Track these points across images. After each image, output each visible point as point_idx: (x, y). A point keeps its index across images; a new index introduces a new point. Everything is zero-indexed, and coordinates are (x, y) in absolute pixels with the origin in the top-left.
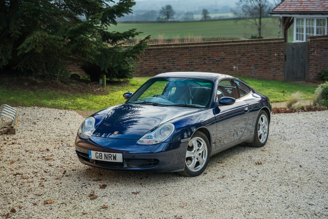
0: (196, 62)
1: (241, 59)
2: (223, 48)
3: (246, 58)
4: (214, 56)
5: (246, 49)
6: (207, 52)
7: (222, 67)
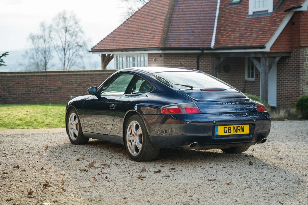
0: (34, 91)
1: (77, 88)
2: (60, 77)
3: (82, 87)
4: (51, 85)
5: (82, 79)
6: (44, 81)
7: (59, 96)
